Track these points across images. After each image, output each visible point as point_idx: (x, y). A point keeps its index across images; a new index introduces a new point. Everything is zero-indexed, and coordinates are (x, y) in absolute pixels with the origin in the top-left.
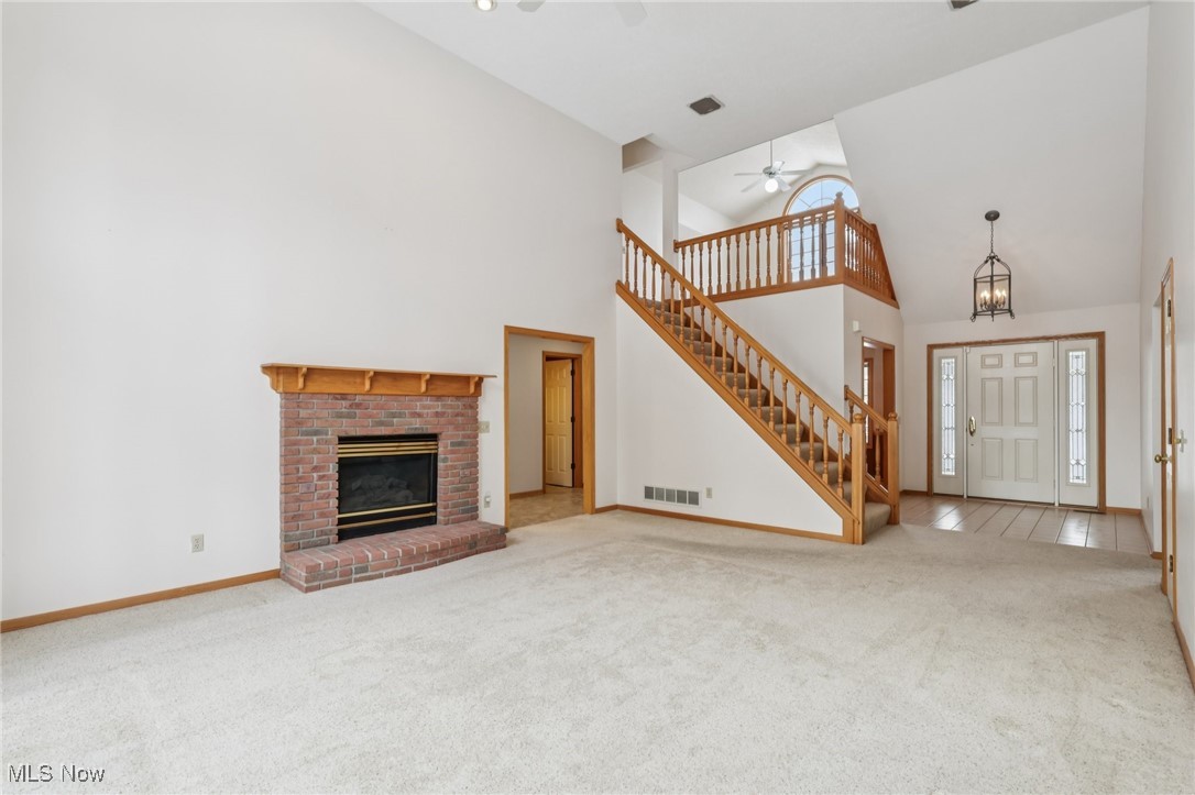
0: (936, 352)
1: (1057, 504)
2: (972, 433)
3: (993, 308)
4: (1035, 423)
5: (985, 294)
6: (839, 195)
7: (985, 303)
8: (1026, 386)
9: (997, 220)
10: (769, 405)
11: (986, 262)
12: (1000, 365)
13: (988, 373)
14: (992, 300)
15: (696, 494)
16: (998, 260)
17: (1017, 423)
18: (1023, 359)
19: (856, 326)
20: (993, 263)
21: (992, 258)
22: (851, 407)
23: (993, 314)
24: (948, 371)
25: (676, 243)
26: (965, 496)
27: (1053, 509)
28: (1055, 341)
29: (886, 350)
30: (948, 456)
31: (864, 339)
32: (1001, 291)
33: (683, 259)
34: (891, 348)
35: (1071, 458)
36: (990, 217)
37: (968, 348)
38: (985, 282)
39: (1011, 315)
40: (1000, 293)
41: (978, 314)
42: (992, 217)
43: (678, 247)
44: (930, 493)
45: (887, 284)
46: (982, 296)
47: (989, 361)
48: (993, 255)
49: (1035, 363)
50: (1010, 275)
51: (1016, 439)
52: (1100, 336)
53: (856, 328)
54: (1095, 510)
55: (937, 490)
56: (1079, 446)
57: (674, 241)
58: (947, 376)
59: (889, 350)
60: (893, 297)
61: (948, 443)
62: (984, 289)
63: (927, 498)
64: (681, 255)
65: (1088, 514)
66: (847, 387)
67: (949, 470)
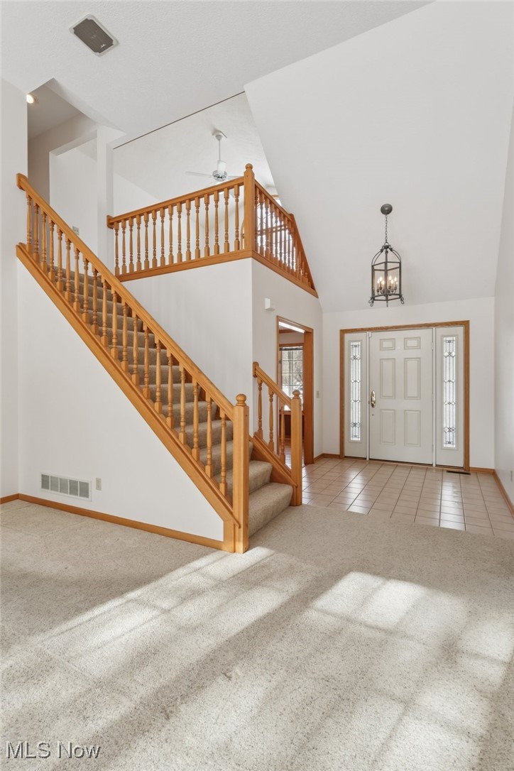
0: (347, 336)
1: (434, 465)
2: (373, 406)
3: (387, 293)
4: (419, 397)
5: (380, 280)
6: (249, 167)
7: (381, 288)
8: (412, 365)
9: (391, 214)
10: (155, 383)
11: (382, 251)
12: (393, 348)
13: (385, 354)
14: (386, 285)
15: (87, 484)
16: (391, 250)
17: (406, 397)
18: (410, 343)
19: (268, 304)
20: (387, 252)
21: (386, 248)
22: (260, 385)
23: (387, 300)
24: (356, 352)
25: (109, 218)
26: (368, 459)
27: (432, 469)
28: (434, 328)
29: (306, 333)
30: (355, 425)
31: (279, 319)
32: (393, 278)
33: (117, 234)
34: (310, 331)
35: (445, 426)
36: (385, 211)
37: (370, 333)
38: (380, 270)
39: (401, 300)
40: (393, 280)
41: (376, 298)
42: (387, 210)
43: (112, 223)
44: (341, 457)
45: (306, 273)
46: (378, 282)
47: (386, 344)
48: (387, 244)
49: (419, 347)
50: (400, 263)
51: (405, 411)
52: (466, 324)
53: (268, 305)
54: (462, 471)
55: (347, 453)
56: (450, 416)
57: (108, 216)
58: (355, 358)
59: (309, 333)
60: (313, 287)
61: (355, 414)
62: (380, 276)
63: (339, 461)
64: (114, 231)
65: (458, 474)
66: (256, 364)
67: (355, 436)
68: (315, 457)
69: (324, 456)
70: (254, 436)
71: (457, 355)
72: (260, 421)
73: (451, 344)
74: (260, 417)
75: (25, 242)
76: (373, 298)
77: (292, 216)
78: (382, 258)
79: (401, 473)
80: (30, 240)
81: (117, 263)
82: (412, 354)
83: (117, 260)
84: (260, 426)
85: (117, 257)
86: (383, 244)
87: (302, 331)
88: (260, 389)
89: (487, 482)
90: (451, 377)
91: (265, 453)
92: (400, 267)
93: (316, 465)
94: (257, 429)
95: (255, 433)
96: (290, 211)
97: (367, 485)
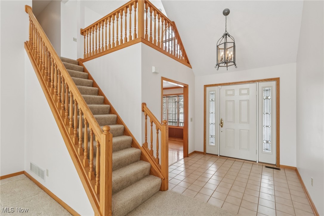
0: (208, 89)
1: (257, 162)
2: (222, 126)
3: (226, 61)
4: (248, 122)
5: (221, 54)
7: (222, 59)
8: (244, 104)
9: (229, 15)
12: (233, 95)
13: (229, 98)
14: (225, 57)
15: (43, 172)
16: (229, 36)
17: (240, 122)
18: (243, 92)
20: (226, 37)
21: (226, 35)
22: (146, 116)
23: (227, 66)
24: (212, 97)
25: (82, 30)
26: (219, 156)
27: (256, 164)
28: (257, 83)
29: (184, 87)
30: (212, 136)
31: (163, 78)
32: (230, 53)
33: (85, 38)
34: (186, 86)
35: (264, 139)
36: (225, 13)
37: (220, 86)
38: (222, 49)
39: (235, 65)
40: (230, 54)
41: (220, 65)
42: (226, 13)
43: (83, 32)
44: (204, 153)
45: (184, 55)
46: (221, 56)
47: (229, 93)
48: (226, 33)
49: (248, 94)
50: (234, 43)
51: (240, 130)
52: (277, 80)
53: (154, 70)
54: (275, 167)
55: (207, 152)
56: (268, 133)
57: (81, 29)
58: (212, 100)
59: (186, 87)
60: (188, 63)
61: (212, 130)
62: (221, 52)
63: (203, 156)
64: (83, 36)
65: (272, 169)
66: (144, 104)
67: (212, 143)
68: (189, 153)
69: (195, 152)
70: (142, 146)
71: (272, 98)
72: (146, 138)
73: (268, 92)
74: (146, 135)
75: (28, 40)
76: (218, 65)
77: (173, 22)
78: (223, 41)
79: (237, 165)
80: (30, 39)
81: (85, 53)
82: (244, 97)
83: (85, 51)
84: (146, 140)
85: (85, 49)
86: (224, 32)
87: (183, 86)
88: (146, 119)
89: (292, 175)
90: (268, 110)
91: (148, 157)
92: (234, 46)
93: (189, 158)
94: (144, 142)
95: (143, 144)
96: (172, 19)
97: (219, 169)
